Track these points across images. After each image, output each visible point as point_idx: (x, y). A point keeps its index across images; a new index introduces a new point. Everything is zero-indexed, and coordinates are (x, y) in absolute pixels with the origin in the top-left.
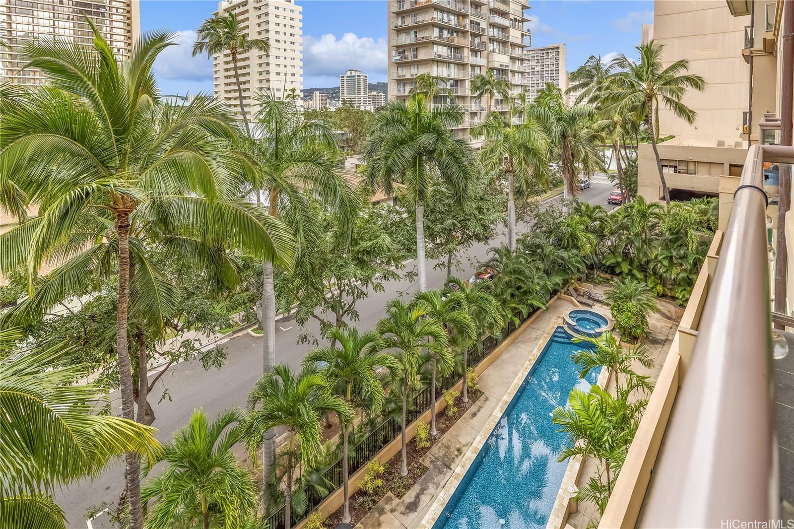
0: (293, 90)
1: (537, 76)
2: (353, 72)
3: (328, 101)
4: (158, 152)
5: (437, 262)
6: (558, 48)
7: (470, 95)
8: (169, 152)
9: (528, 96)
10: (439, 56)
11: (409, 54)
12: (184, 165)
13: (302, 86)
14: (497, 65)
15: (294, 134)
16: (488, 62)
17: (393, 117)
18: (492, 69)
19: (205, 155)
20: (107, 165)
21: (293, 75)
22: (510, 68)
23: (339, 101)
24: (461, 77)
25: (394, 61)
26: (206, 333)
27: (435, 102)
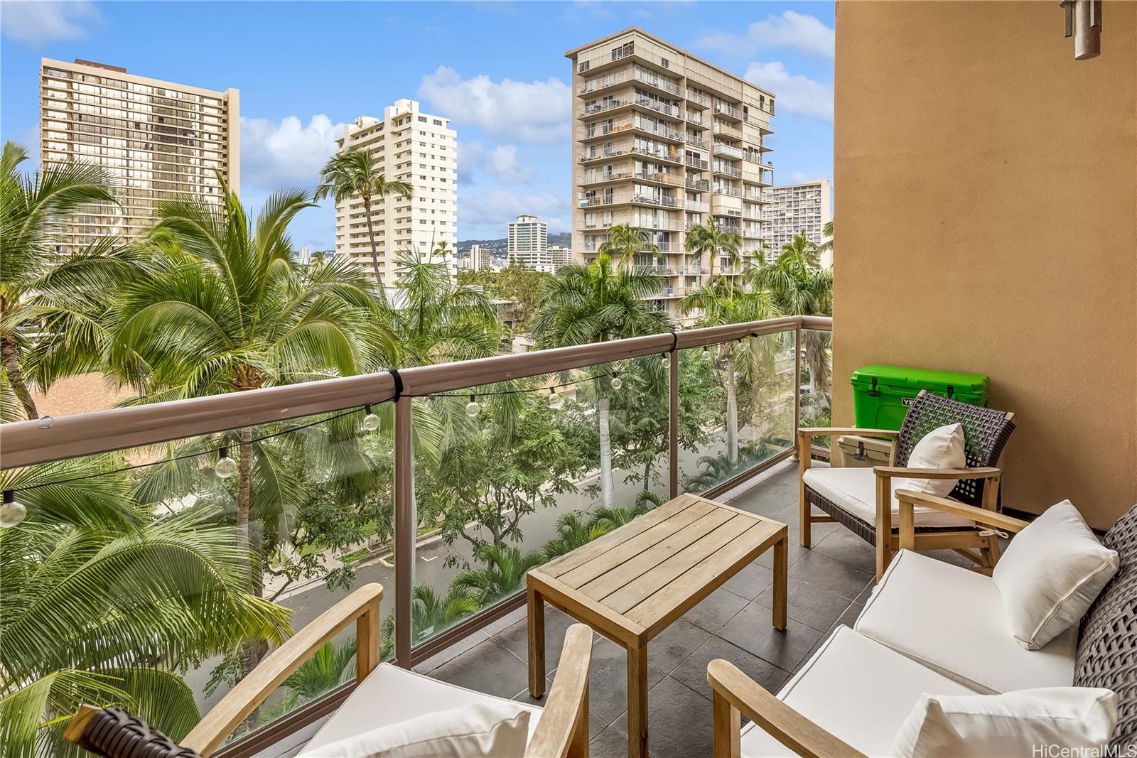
0: (443, 244)
1: (789, 225)
2: (526, 219)
3: (492, 258)
4: (287, 323)
5: (627, 473)
6: (819, 186)
7: (685, 253)
8: (302, 322)
9: (769, 254)
10: (642, 200)
11: (601, 197)
12: (318, 337)
13: (456, 238)
14: (724, 212)
15: (443, 304)
16: (712, 207)
17: (569, 282)
18: (717, 217)
19: (342, 326)
20: (232, 337)
21: (443, 223)
22: (743, 216)
23: (506, 258)
24: (673, 229)
25: (580, 207)
26: (332, 547)
27: (636, 262)
